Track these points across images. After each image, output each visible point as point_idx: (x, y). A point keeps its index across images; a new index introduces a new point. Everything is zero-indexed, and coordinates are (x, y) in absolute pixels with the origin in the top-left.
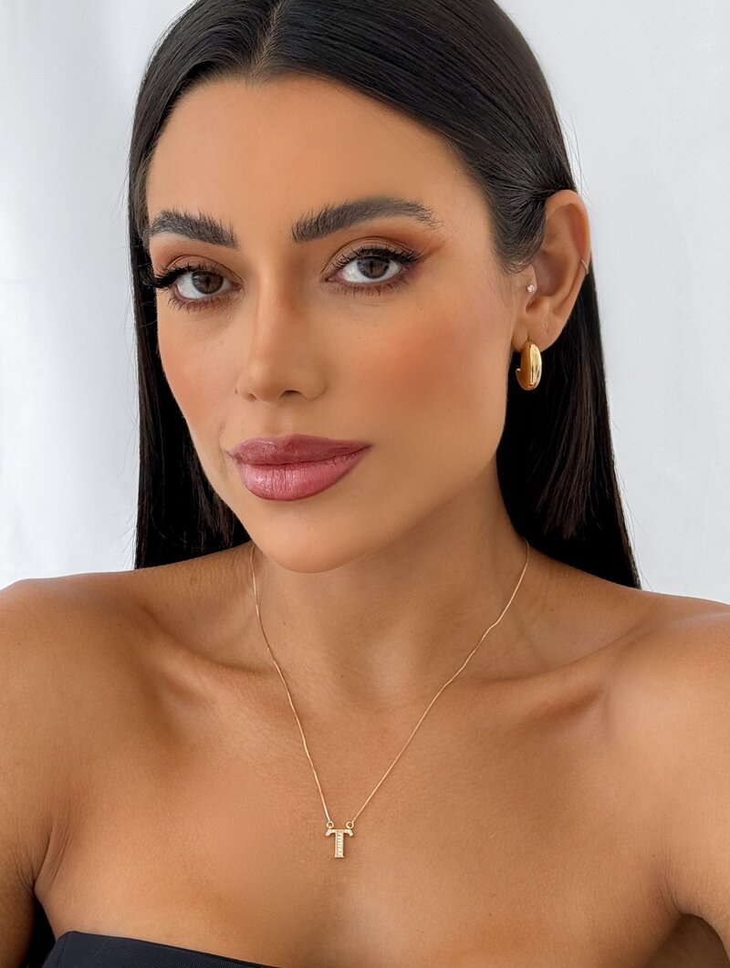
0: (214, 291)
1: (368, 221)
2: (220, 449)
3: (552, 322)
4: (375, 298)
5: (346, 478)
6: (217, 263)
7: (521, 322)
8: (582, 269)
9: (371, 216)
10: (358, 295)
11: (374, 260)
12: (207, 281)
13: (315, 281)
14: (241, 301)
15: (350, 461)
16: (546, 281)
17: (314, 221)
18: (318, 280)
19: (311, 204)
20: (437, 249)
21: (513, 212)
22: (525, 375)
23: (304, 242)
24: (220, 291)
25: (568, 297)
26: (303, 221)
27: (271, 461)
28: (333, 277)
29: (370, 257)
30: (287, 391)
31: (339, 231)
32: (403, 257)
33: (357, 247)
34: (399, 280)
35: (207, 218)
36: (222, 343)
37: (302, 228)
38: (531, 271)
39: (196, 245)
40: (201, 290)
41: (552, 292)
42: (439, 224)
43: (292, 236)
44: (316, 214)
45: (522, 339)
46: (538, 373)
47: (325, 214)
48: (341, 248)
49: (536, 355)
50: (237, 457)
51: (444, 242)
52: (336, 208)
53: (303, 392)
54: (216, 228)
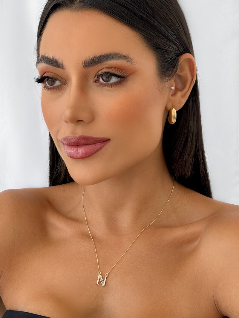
1: (109, 61)
2: (58, 140)
3: (181, 100)
4: (110, 88)
5: (100, 151)
7: (169, 100)
8: (193, 82)
9: (110, 60)
10: (104, 87)
14: (66, 88)
15: (102, 145)
16: (180, 86)
17: (90, 60)
18: (92, 81)
19: (89, 55)
20: (134, 72)
21: (166, 60)
22: (171, 119)
23: (87, 68)
25: (187, 92)
26: (86, 60)
27: (73, 145)
28: (97, 81)
30: (78, 120)
31: (99, 65)
33: (103, 71)
34: (120, 82)
35: (54, 58)
37: (86, 63)
38: (172, 81)
41: (181, 90)
42: (135, 64)
43: (82, 65)
44: (91, 58)
45: (169, 106)
46: (175, 118)
47: (94, 58)
48: (100, 70)
49: (174, 112)
50: (62, 142)
51: (137, 70)
52: (98, 56)
53: (85, 121)
54: (57, 62)
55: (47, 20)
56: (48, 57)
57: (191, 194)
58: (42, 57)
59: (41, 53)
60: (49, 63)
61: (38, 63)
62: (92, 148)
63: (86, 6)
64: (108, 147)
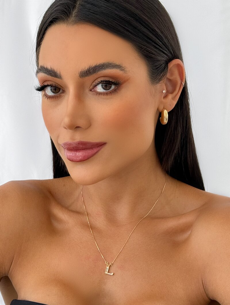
0: (57, 93)
1: (104, 70)
2: (58, 144)
3: (172, 102)
4: (105, 97)
5: (97, 154)
6: (57, 83)
7: (161, 102)
8: (182, 85)
9: (105, 69)
10: (100, 96)
11: (107, 84)
12: (55, 89)
13: (87, 90)
14: (65, 96)
15: (98, 149)
16: (170, 88)
17: (86, 71)
18: (88, 90)
19: (85, 65)
20: (127, 80)
21: (156, 67)
22: (163, 119)
23: (83, 78)
24: (59, 93)
25: (177, 94)
26: (82, 71)
27: (73, 149)
28: (93, 89)
30: (77, 127)
31: (94, 74)
32: (115, 83)
33: (99, 80)
34: (115, 91)
35: (52, 69)
36: (58, 110)
37: (82, 73)
39: (50, 78)
41: (172, 93)
42: (128, 72)
43: (79, 75)
44: (86, 69)
45: (161, 108)
46: (167, 119)
47: (89, 68)
48: (95, 80)
49: (166, 113)
51: (130, 78)
52: (93, 66)
53: (82, 127)
54: (55, 73)
56: (46, 68)
57: (182, 187)
58: (42, 67)
59: (41, 64)
60: (47, 73)
61: (37, 72)
62: (89, 152)
64: (105, 150)
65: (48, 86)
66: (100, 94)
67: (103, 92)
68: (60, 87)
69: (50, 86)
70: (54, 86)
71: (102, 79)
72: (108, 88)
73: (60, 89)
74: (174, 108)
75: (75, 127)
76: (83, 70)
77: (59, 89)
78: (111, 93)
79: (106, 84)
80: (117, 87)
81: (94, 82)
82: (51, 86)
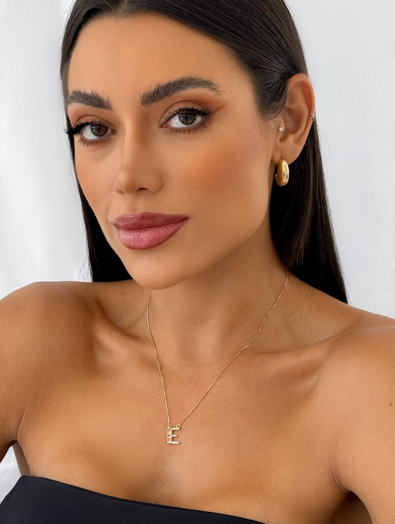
0: (102, 135)
1: (182, 91)
2: (108, 222)
3: (295, 148)
4: (187, 135)
5: (174, 236)
6: (102, 119)
7: (276, 148)
8: (311, 118)
9: (184, 88)
10: (178, 134)
11: (188, 115)
12: (99, 130)
13: (155, 127)
14: (116, 140)
15: (176, 226)
16: (291, 125)
17: (152, 93)
18: (157, 126)
19: (151, 83)
20: (223, 107)
21: (268, 86)
22: (280, 178)
23: (148, 105)
24: (106, 135)
25: (303, 134)
27: (133, 227)
28: (165, 125)
29: (185, 113)
30: (140, 188)
31: (167, 98)
32: (202, 112)
33: (176, 108)
34: (202, 125)
35: (95, 94)
36: (106, 163)
37: (146, 97)
38: (280, 119)
39: (90, 109)
40: (96, 135)
41: (294, 132)
42: (222, 93)
43: (141, 102)
44: (153, 89)
45: (277, 158)
46: (287, 176)
47: (158, 88)
48: (169, 108)
49: (286, 167)
50: (116, 225)
51: (226, 103)
52: (164, 84)
53: (149, 189)
54: (100, 99)
55: (78, 35)
56: (84, 93)
58: (75, 93)
60: (86, 102)
62: (161, 232)
63: (138, 9)
64: (187, 230)
65: (87, 124)
66: (178, 131)
67: (182, 128)
68: (107, 124)
69: (90, 124)
70: (98, 123)
71: (182, 106)
72: (189, 121)
73: (107, 128)
74: (299, 157)
75: (137, 189)
76: (147, 92)
77: (105, 129)
78: (196, 128)
79: (186, 115)
80: (206, 118)
81: (168, 112)
82: (92, 124)
